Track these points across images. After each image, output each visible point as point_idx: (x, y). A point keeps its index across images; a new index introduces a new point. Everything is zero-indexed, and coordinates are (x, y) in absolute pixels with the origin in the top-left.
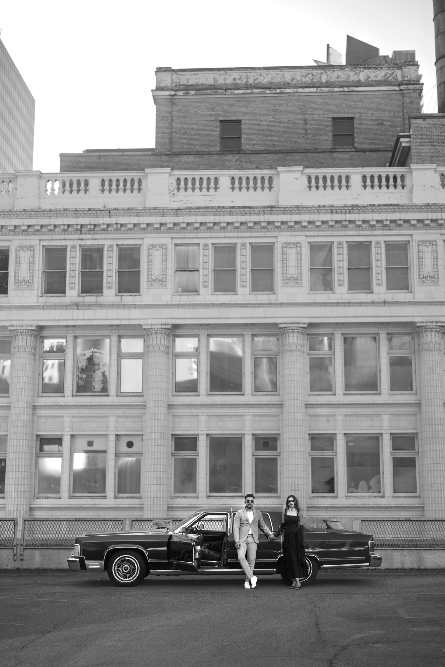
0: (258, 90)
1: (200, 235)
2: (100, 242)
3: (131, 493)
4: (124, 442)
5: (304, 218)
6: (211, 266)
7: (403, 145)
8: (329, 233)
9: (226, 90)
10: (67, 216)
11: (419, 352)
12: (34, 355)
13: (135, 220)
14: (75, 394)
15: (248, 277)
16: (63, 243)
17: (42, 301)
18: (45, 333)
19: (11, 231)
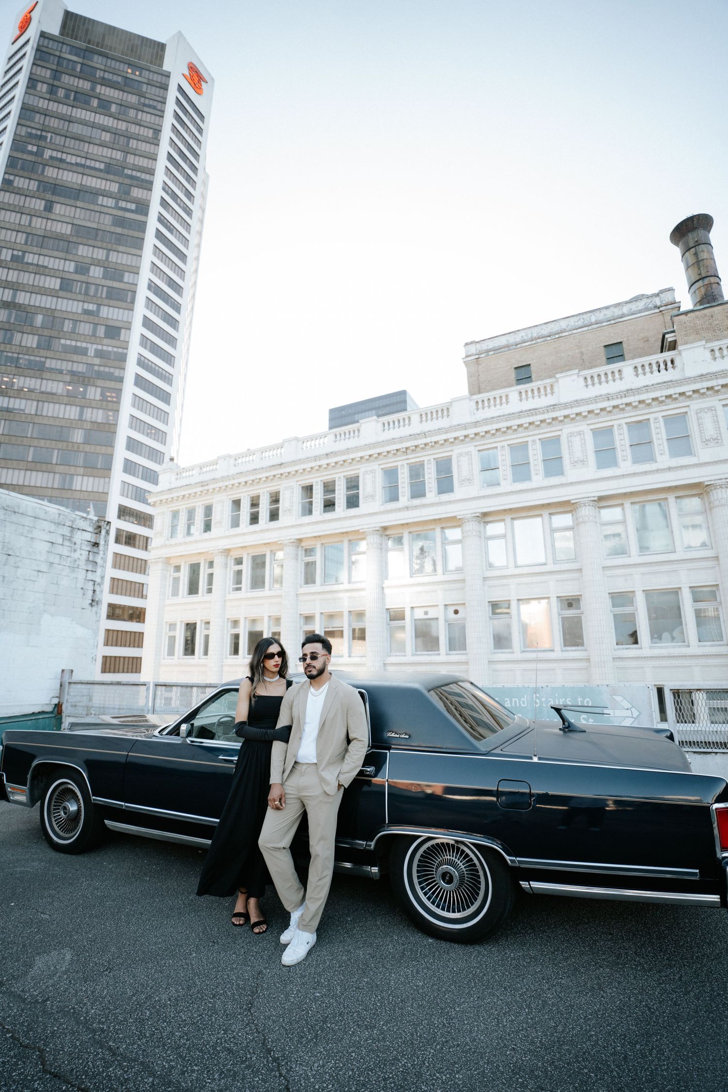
0: (541, 340)
1: (497, 440)
2: (421, 459)
3: (460, 650)
4: (451, 610)
5: (584, 409)
6: (508, 462)
7: (669, 340)
8: (609, 418)
9: (516, 345)
10: (395, 443)
11: (711, 509)
12: (381, 549)
13: (444, 437)
14: (412, 575)
15: (541, 467)
16: (395, 464)
17: (382, 508)
18: (388, 532)
19: (358, 461)
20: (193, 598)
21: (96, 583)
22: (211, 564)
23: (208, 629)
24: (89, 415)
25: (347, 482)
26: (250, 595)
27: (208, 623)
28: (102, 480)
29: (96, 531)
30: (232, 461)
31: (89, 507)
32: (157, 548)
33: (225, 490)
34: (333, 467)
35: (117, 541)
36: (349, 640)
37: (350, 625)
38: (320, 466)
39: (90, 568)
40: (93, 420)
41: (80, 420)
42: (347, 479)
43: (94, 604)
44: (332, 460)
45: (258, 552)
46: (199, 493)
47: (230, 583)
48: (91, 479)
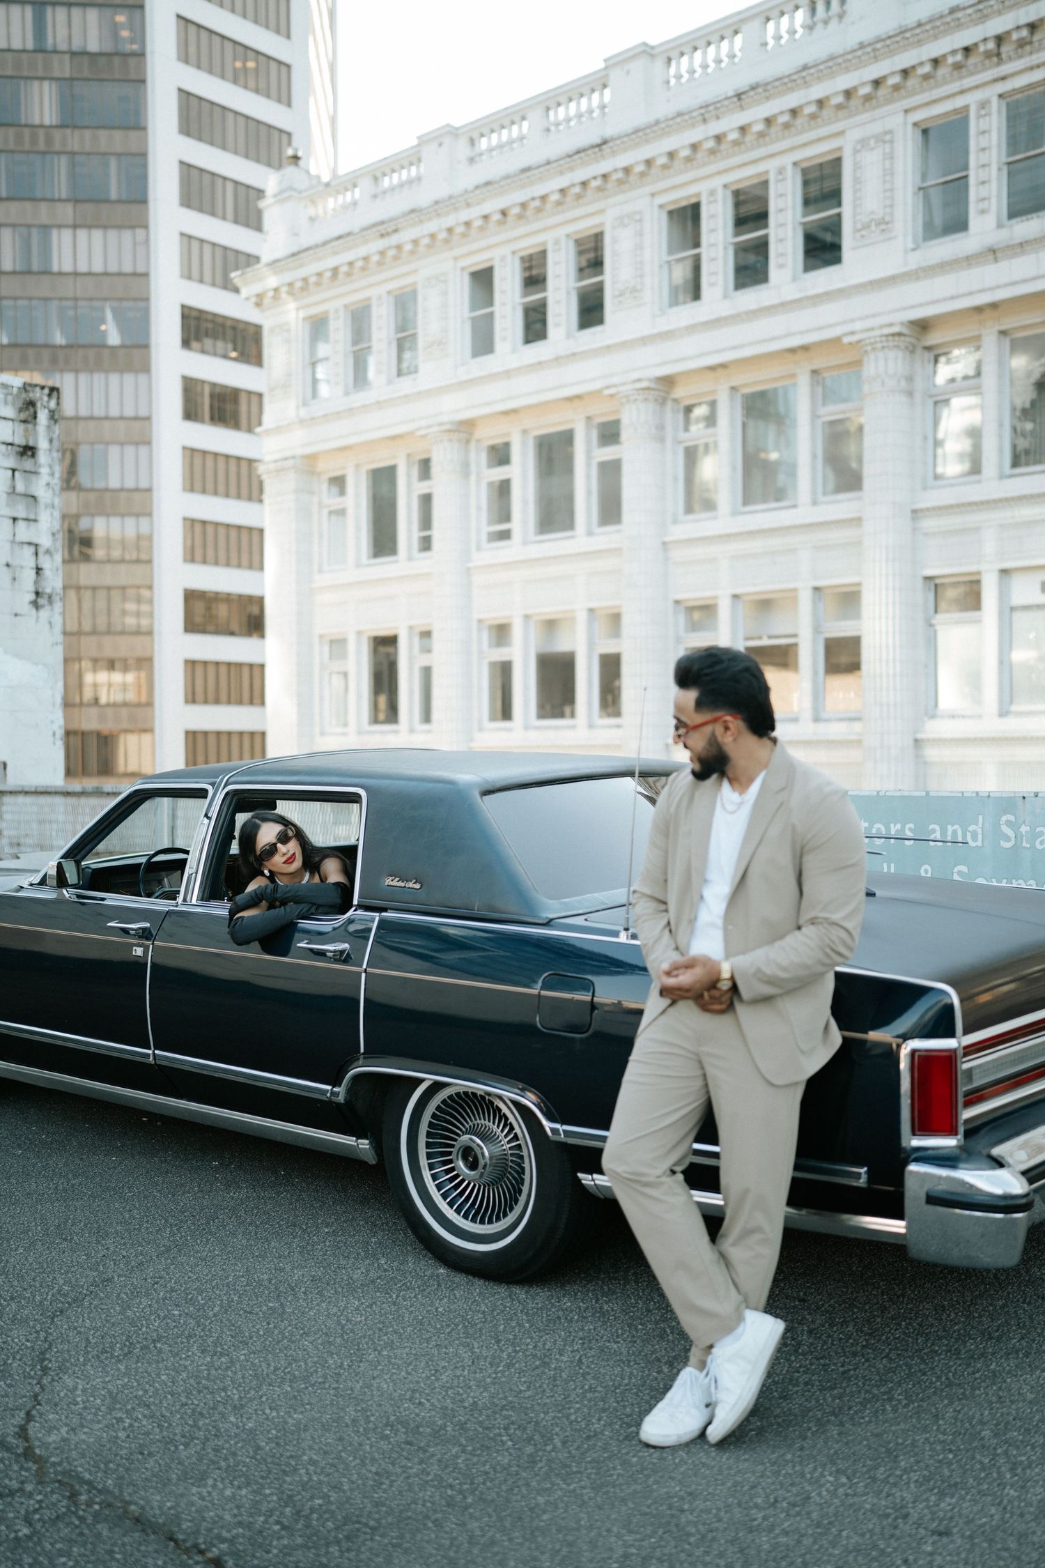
10: (959, 26)
12: (910, 394)
14: (1007, 469)
16: (959, 102)
17: (916, 260)
18: (934, 338)
19: (839, 107)
20: (385, 567)
21: (41, 551)
22: (425, 467)
23: (429, 651)
24: (62, 32)
25: (806, 183)
26: (534, 551)
27: (426, 634)
28: (127, 235)
29: (23, 416)
30: (463, 150)
31: (103, 321)
32: (278, 430)
33: (447, 241)
34: (761, 135)
35: (190, 413)
36: (815, 673)
37: (817, 629)
38: (719, 138)
39: (21, 512)
40: (77, 45)
41: (40, 50)
42: (805, 172)
43: (41, 601)
44: (755, 114)
45: (552, 424)
46: (375, 258)
47: (482, 524)
48: (97, 235)
